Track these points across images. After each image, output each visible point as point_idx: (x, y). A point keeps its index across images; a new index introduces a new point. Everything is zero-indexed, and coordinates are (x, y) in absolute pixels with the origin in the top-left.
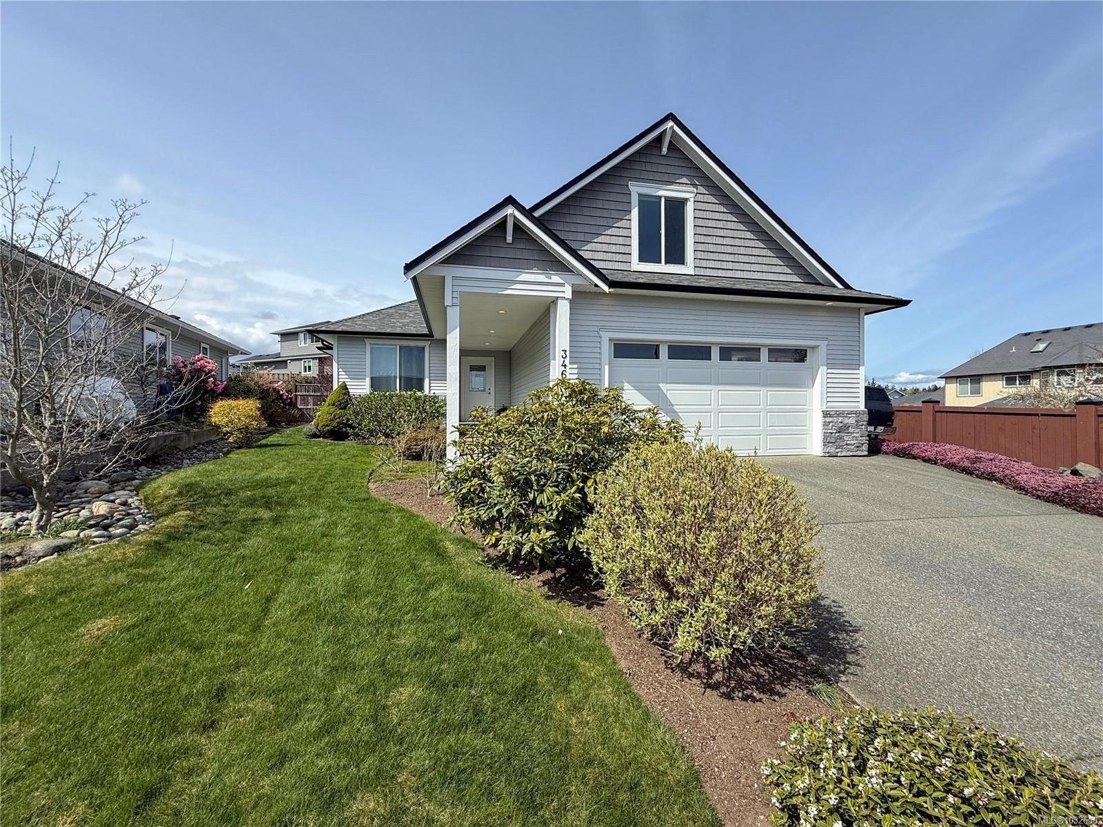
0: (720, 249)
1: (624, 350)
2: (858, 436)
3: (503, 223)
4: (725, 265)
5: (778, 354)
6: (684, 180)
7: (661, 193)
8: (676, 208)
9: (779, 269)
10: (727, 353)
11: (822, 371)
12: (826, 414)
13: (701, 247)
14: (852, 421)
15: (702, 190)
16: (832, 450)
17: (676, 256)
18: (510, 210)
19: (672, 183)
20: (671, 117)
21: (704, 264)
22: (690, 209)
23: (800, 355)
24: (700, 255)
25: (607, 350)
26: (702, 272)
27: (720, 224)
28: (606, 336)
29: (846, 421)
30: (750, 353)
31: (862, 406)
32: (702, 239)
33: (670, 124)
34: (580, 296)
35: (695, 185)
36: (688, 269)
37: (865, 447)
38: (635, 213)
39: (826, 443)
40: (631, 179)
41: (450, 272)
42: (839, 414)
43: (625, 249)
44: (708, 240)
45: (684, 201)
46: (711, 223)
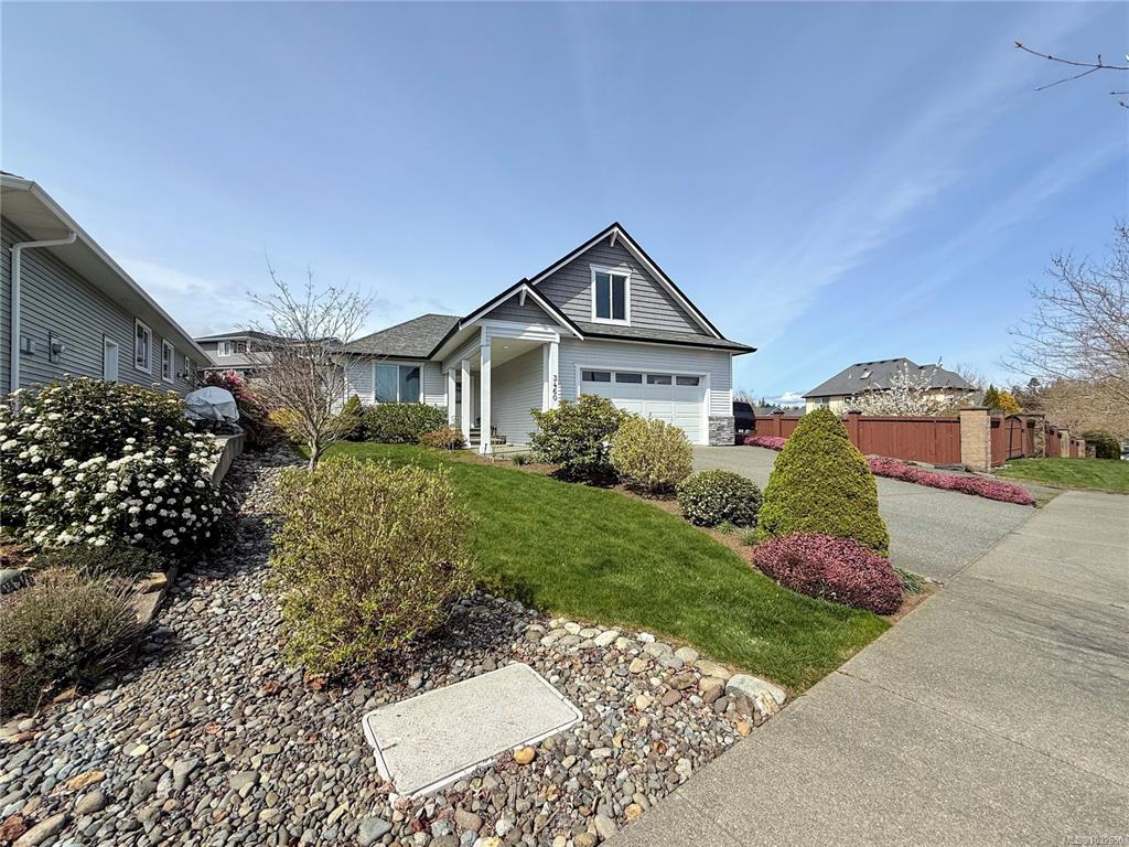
0: (648, 310)
1: (589, 376)
2: (729, 433)
3: (518, 296)
4: (650, 321)
5: (682, 380)
6: (624, 264)
7: (610, 272)
8: (619, 281)
9: (682, 325)
10: (652, 379)
11: (708, 390)
12: (711, 419)
13: (634, 308)
14: (725, 423)
15: (635, 271)
16: (714, 441)
17: (620, 315)
18: (524, 287)
19: (617, 266)
20: (617, 225)
21: (636, 319)
22: (628, 282)
24: (634, 314)
25: (579, 376)
27: (647, 294)
28: (578, 367)
30: (666, 379)
31: (731, 414)
32: (636, 303)
33: (616, 229)
36: (627, 322)
37: (733, 440)
38: (594, 285)
39: (711, 437)
40: (592, 263)
41: (486, 324)
42: (718, 419)
43: (588, 309)
44: (640, 304)
45: (624, 278)
46: (641, 293)
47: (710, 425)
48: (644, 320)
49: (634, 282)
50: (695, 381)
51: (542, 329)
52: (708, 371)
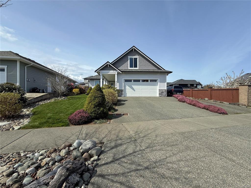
0: (143, 65)
1: (126, 81)
2: (165, 93)
3: (107, 65)
4: (144, 67)
6: (137, 55)
7: (133, 57)
8: (136, 59)
9: (153, 67)
10: (143, 81)
11: (159, 83)
12: (159, 90)
14: (164, 91)
15: (140, 56)
16: (160, 95)
17: (136, 66)
18: (108, 63)
19: (135, 56)
20: (134, 46)
21: (140, 67)
22: (138, 59)
23: (155, 81)
24: (139, 66)
25: (123, 81)
26: (140, 69)
27: (143, 61)
28: (123, 79)
29: (163, 91)
30: (147, 81)
31: (166, 89)
33: (134, 47)
34: (118, 74)
35: (139, 56)
36: (138, 68)
37: (167, 95)
38: (129, 60)
39: (159, 95)
40: (128, 56)
41: (101, 71)
42: (161, 90)
43: (128, 66)
44: (141, 64)
48: (142, 67)
51: (113, 71)
52: (159, 78)
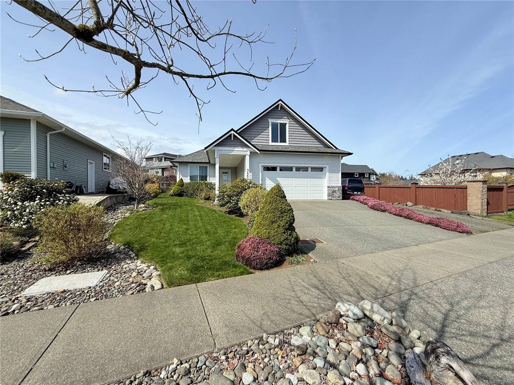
0: (297, 137)
2: (339, 194)
3: (230, 136)
4: (298, 142)
5: (314, 169)
6: (286, 117)
7: (278, 122)
8: (283, 126)
9: (316, 143)
10: (298, 169)
11: (328, 173)
12: (328, 187)
13: (291, 137)
16: (330, 198)
17: (283, 140)
18: (232, 132)
19: (281, 118)
21: (292, 142)
22: (287, 126)
24: (290, 140)
25: (261, 169)
26: (291, 145)
27: (297, 130)
28: (260, 165)
29: (335, 189)
30: (306, 169)
31: (340, 185)
33: (280, 102)
34: (252, 154)
35: (289, 119)
36: (287, 144)
37: (341, 197)
38: (270, 128)
39: (328, 196)
40: (269, 118)
42: (332, 187)
43: (268, 139)
44: (293, 135)
45: (285, 124)
46: (294, 130)
47: (328, 190)
48: (296, 142)
49: (290, 125)
50: (321, 169)
51: (242, 150)
52: (327, 165)
